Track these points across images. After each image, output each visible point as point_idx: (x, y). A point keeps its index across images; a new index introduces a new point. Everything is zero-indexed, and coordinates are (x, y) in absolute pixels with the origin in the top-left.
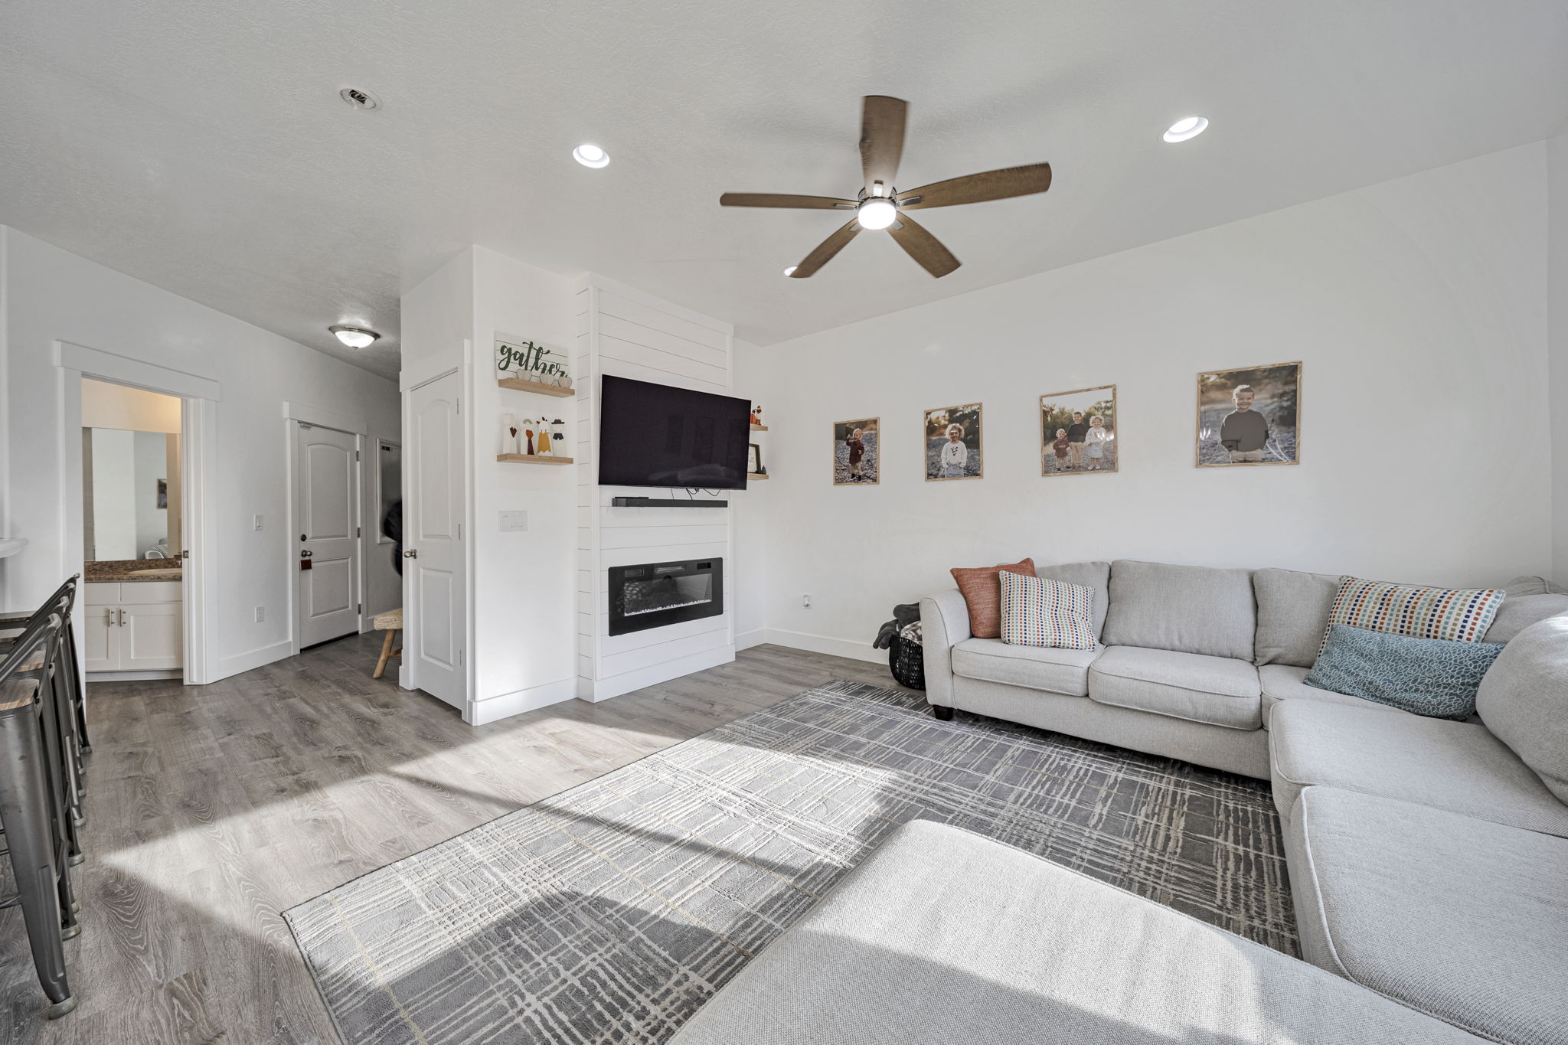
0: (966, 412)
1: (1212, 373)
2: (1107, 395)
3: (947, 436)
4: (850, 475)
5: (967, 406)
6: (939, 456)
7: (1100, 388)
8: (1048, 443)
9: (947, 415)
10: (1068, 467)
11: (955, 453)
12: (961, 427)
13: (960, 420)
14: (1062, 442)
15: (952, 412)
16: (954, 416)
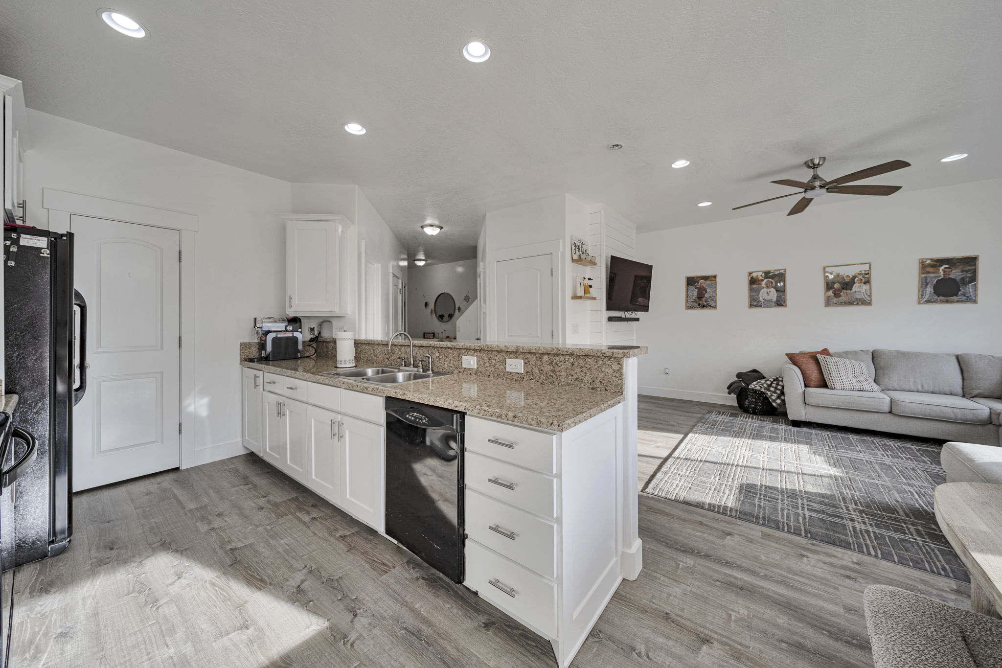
0: (776, 273)
1: (928, 259)
2: (866, 267)
3: (764, 285)
4: (697, 304)
5: (777, 270)
6: (758, 295)
7: (861, 264)
8: (829, 290)
9: (763, 274)
10: (841, 303)
11: (768, 294)
12: (773, 281)
14: (838, 290)
16: (768, 275)
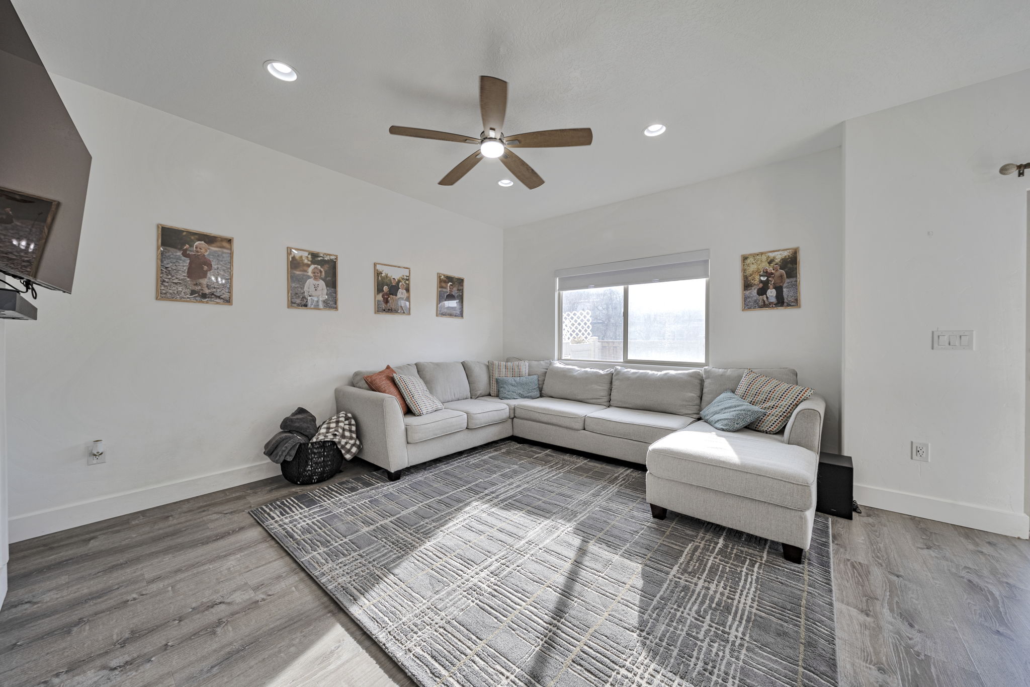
0: (326, 259)
1: (442, 274)
2: (406, 273)
3: (310, 273)
4: (188, 291)
7: (404, 268)
8: (380, 292)
9: (310, 256)
10: (389, 310)
11: (316, 289)
12: (322, 270)
13: (323, 263)
14: (387, 294)
15: (314, 255)
16: (316, 259)
